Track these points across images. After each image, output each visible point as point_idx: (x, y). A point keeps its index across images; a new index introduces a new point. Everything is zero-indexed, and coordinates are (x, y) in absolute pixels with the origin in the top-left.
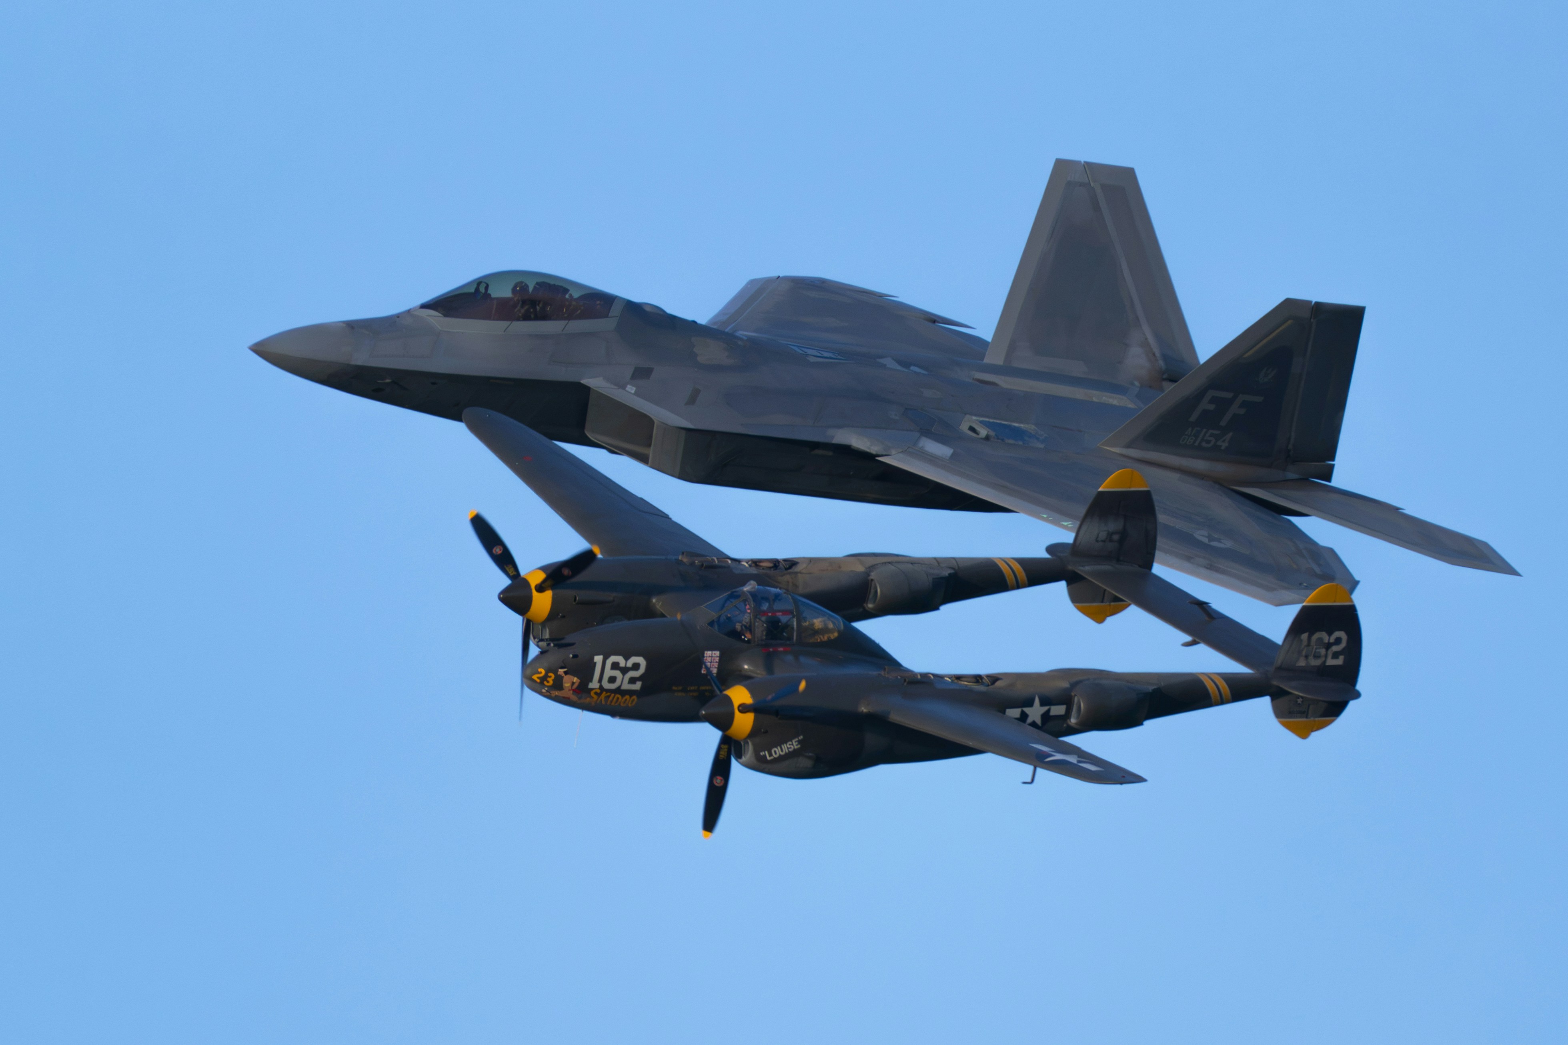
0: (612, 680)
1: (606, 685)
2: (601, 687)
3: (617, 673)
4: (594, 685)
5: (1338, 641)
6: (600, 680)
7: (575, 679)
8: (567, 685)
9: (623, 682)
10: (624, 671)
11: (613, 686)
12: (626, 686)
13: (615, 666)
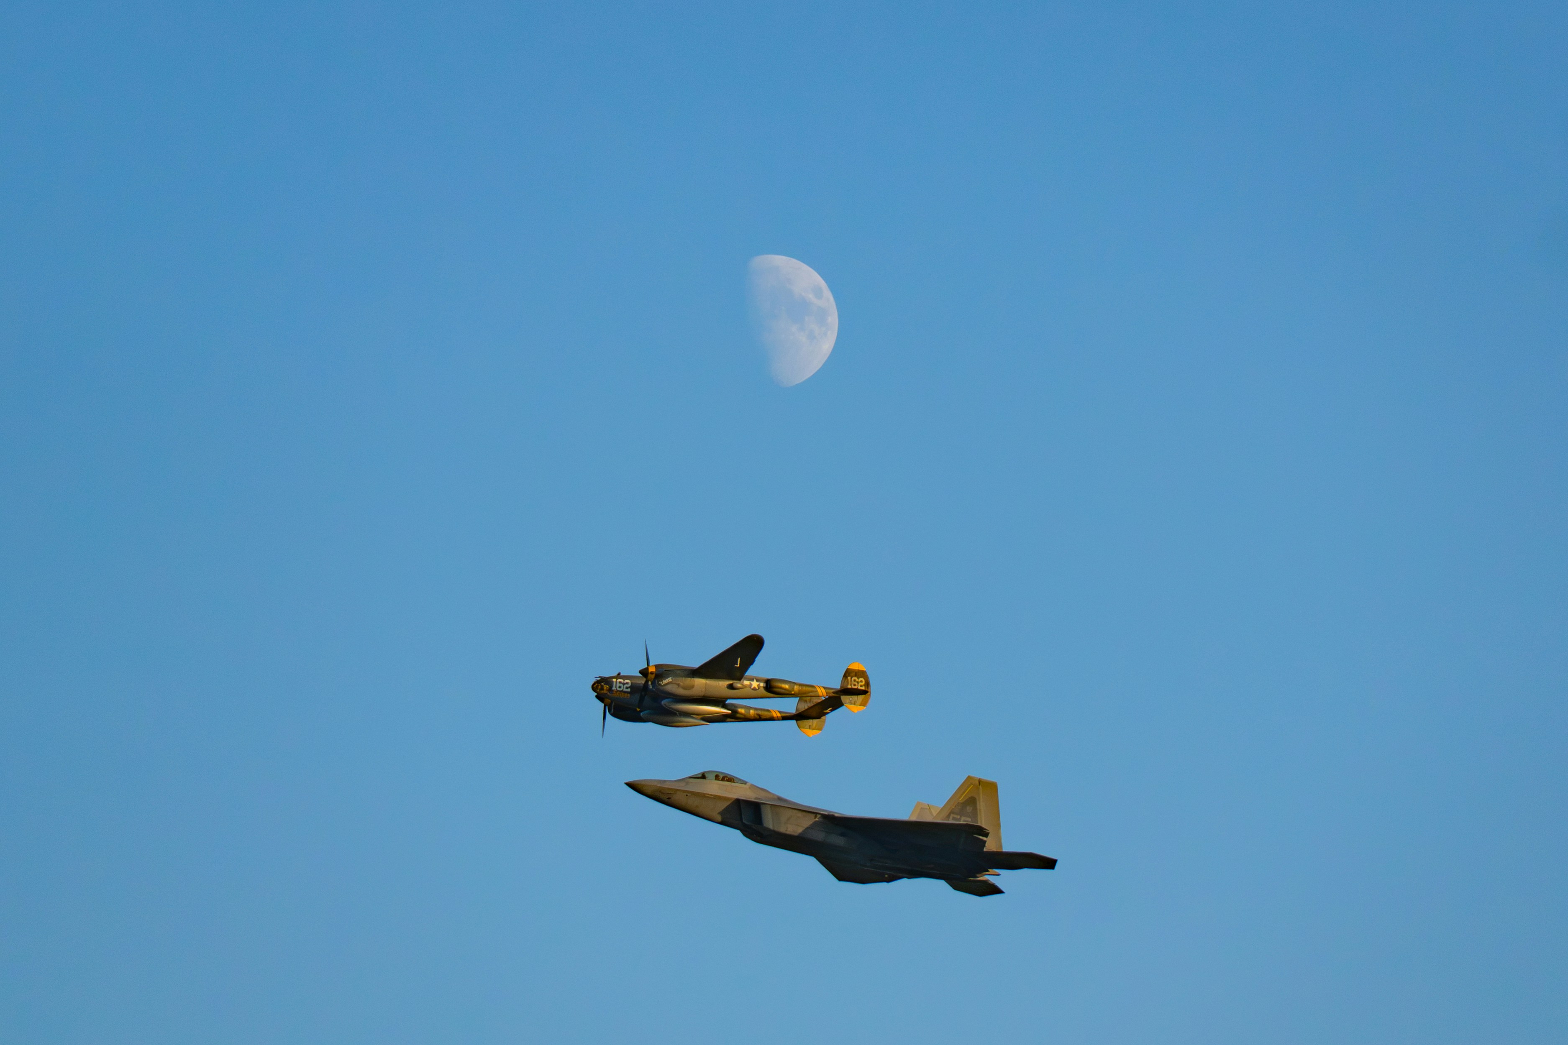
0: (620, 687)
1: (618, 689)
2: (616, 690)
3: (621, 685)
4: (614, 688)
5: (861, 681)
6: (616, 687)
7: (608, 686)
8: (605, 688)
9: (624, 688)
10: (624, 684)
11: (621, 689)
12: (625, 690)
13: (620, 682)
